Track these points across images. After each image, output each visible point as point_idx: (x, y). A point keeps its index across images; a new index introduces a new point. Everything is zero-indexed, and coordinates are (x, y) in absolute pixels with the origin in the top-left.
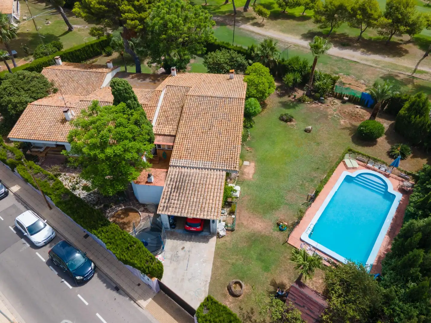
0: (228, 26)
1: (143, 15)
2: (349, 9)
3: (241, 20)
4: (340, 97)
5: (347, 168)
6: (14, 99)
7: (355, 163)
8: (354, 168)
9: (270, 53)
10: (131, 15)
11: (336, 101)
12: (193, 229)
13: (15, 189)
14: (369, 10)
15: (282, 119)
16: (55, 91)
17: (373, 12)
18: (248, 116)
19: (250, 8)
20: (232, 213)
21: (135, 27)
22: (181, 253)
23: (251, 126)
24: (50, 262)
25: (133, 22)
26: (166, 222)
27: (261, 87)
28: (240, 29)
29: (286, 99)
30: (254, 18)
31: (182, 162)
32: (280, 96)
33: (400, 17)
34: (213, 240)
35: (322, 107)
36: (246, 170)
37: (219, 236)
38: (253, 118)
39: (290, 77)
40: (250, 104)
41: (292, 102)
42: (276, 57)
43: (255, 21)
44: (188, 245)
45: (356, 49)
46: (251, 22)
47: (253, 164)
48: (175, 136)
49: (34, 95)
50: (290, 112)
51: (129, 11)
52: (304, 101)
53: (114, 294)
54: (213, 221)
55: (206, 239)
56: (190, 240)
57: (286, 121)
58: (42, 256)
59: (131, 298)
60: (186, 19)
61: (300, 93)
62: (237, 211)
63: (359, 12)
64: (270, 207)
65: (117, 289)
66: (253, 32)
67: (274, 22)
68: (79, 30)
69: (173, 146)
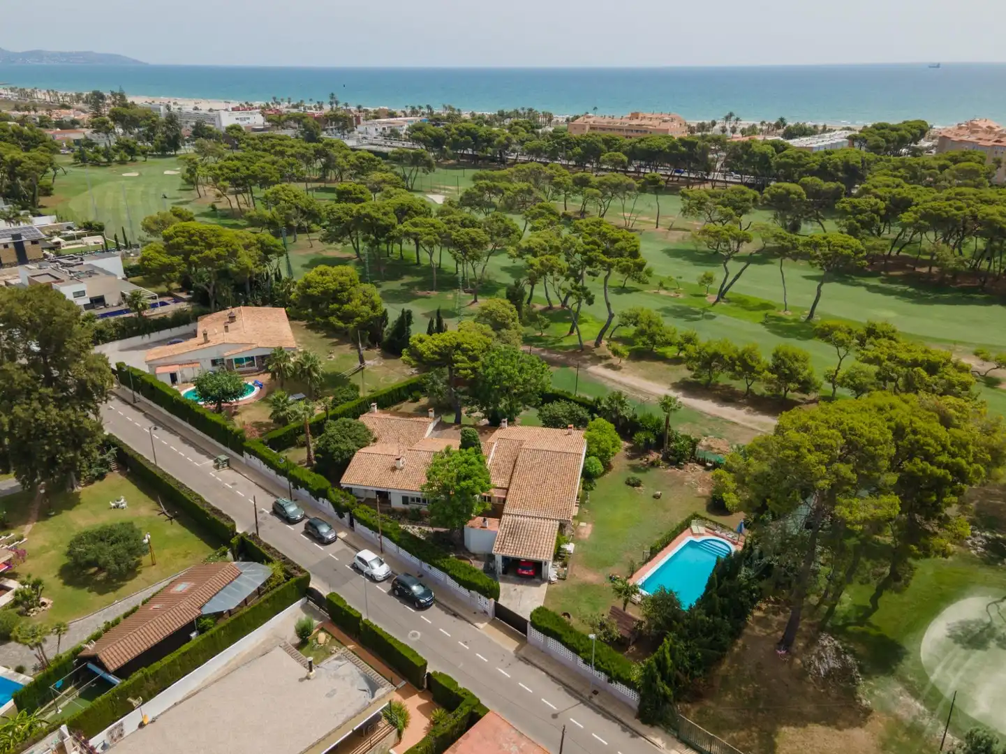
0: (571, 368)
1: (475, 365)
2: (726, 357)
3: (590, 360)
4: (702, 463)
5: (694, 534)
6: (343, 447)
7: (702, 530)
8: (701, 535)
9: (619, 407)
10: (463, 365)
11: (698, 467)
12: (525, 572)
13: (342, 535)
14: (749, 360)
15: (628, 483)
16: (375, 440)
17: (754, 364)
18: (588, 476)
19: (604, 342)
20: (565, 565)
21: (466, 376)
22: (513, 593)
23: (592, 489)
24: (392, 593)
25: (465, 372)
26: (499, 565)
27: (603, 445)
28: (587, 372)
29: (637, 462)
30: (607, 358)
31: (516, 511)
32: (630, 458)
33: (787, 372)
34: (545, 586)
35: (679, 472)
36: (582, 531)
37: (550, 582)
38: (595, 481)
39: (640, 436)
40: (590, 463)
41: (644, 465)
42: (626, 413)
43: (610, 361)
44: (520, 588)
45: (740, 406)
46: (604, 363)
47: (590, 526)
48: (507, 489)
49: (359, 443)
50: (638, 476)
51: (463, 362)
52: (658, 465)
53: (454, 618)
54: (546, 564)
55: (538, 584)
56: (522, 584)
57: (633, 485)
58: (384, 588)
59: (469, 622)
60: (521, 370)
61: (654, 456)
62: (570, 565)
63: (738, 363)
64: (605, 564)
65: (455, 615)
66: (604, 377)
67: (636, 363)
68: (374, 367)
69: (504, 500)
